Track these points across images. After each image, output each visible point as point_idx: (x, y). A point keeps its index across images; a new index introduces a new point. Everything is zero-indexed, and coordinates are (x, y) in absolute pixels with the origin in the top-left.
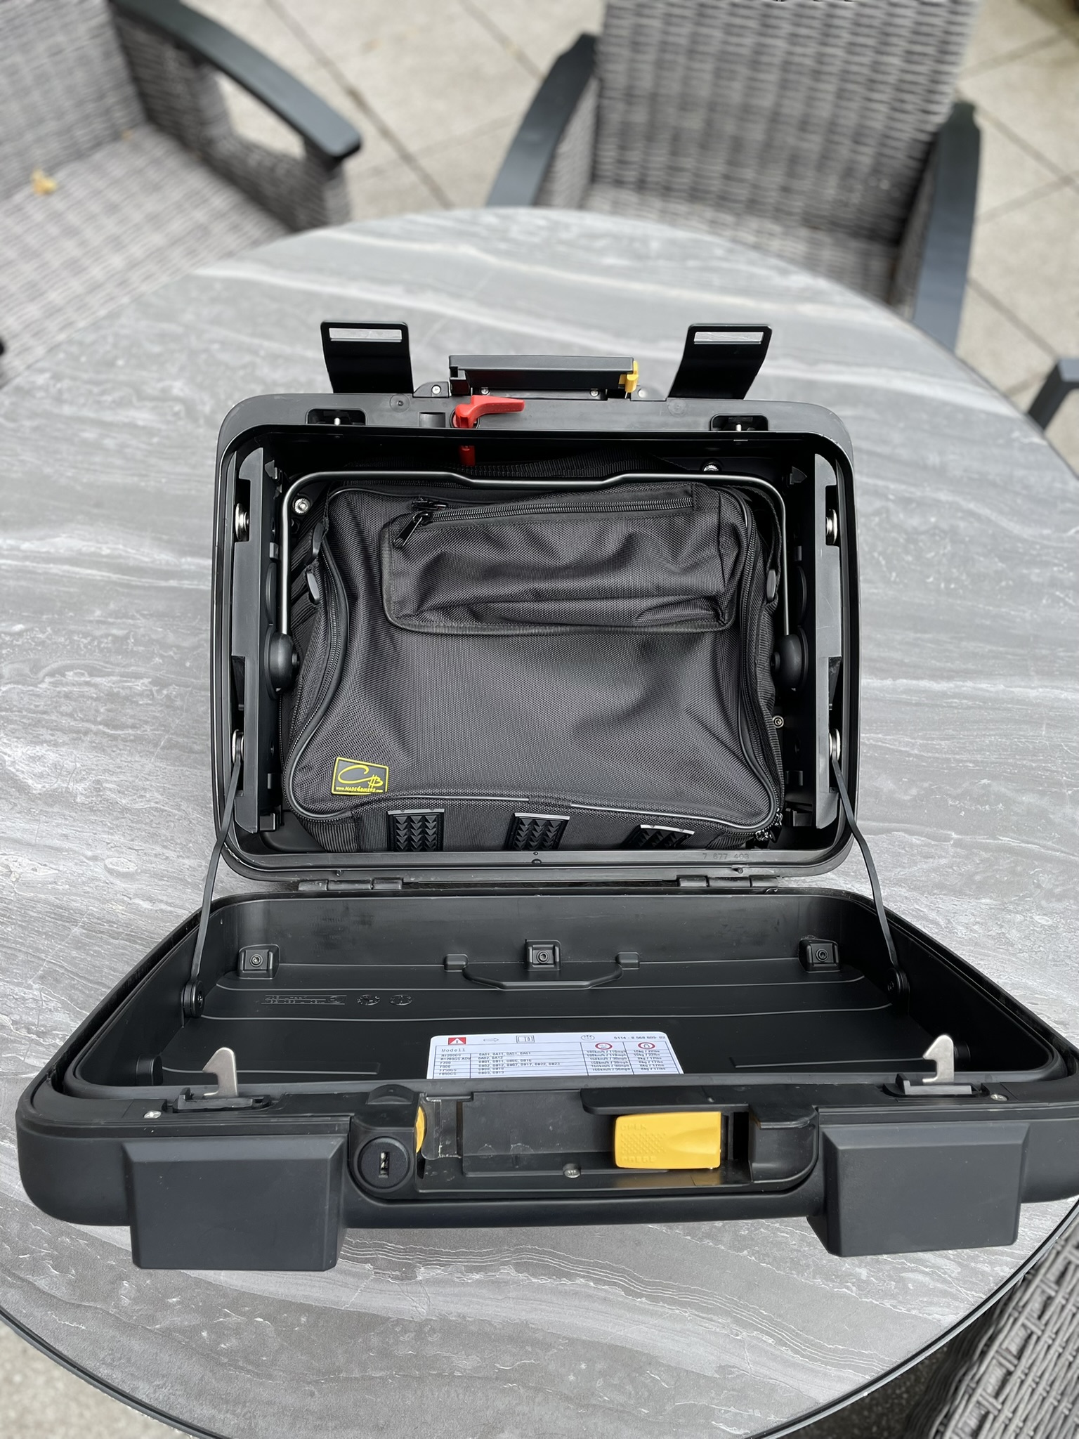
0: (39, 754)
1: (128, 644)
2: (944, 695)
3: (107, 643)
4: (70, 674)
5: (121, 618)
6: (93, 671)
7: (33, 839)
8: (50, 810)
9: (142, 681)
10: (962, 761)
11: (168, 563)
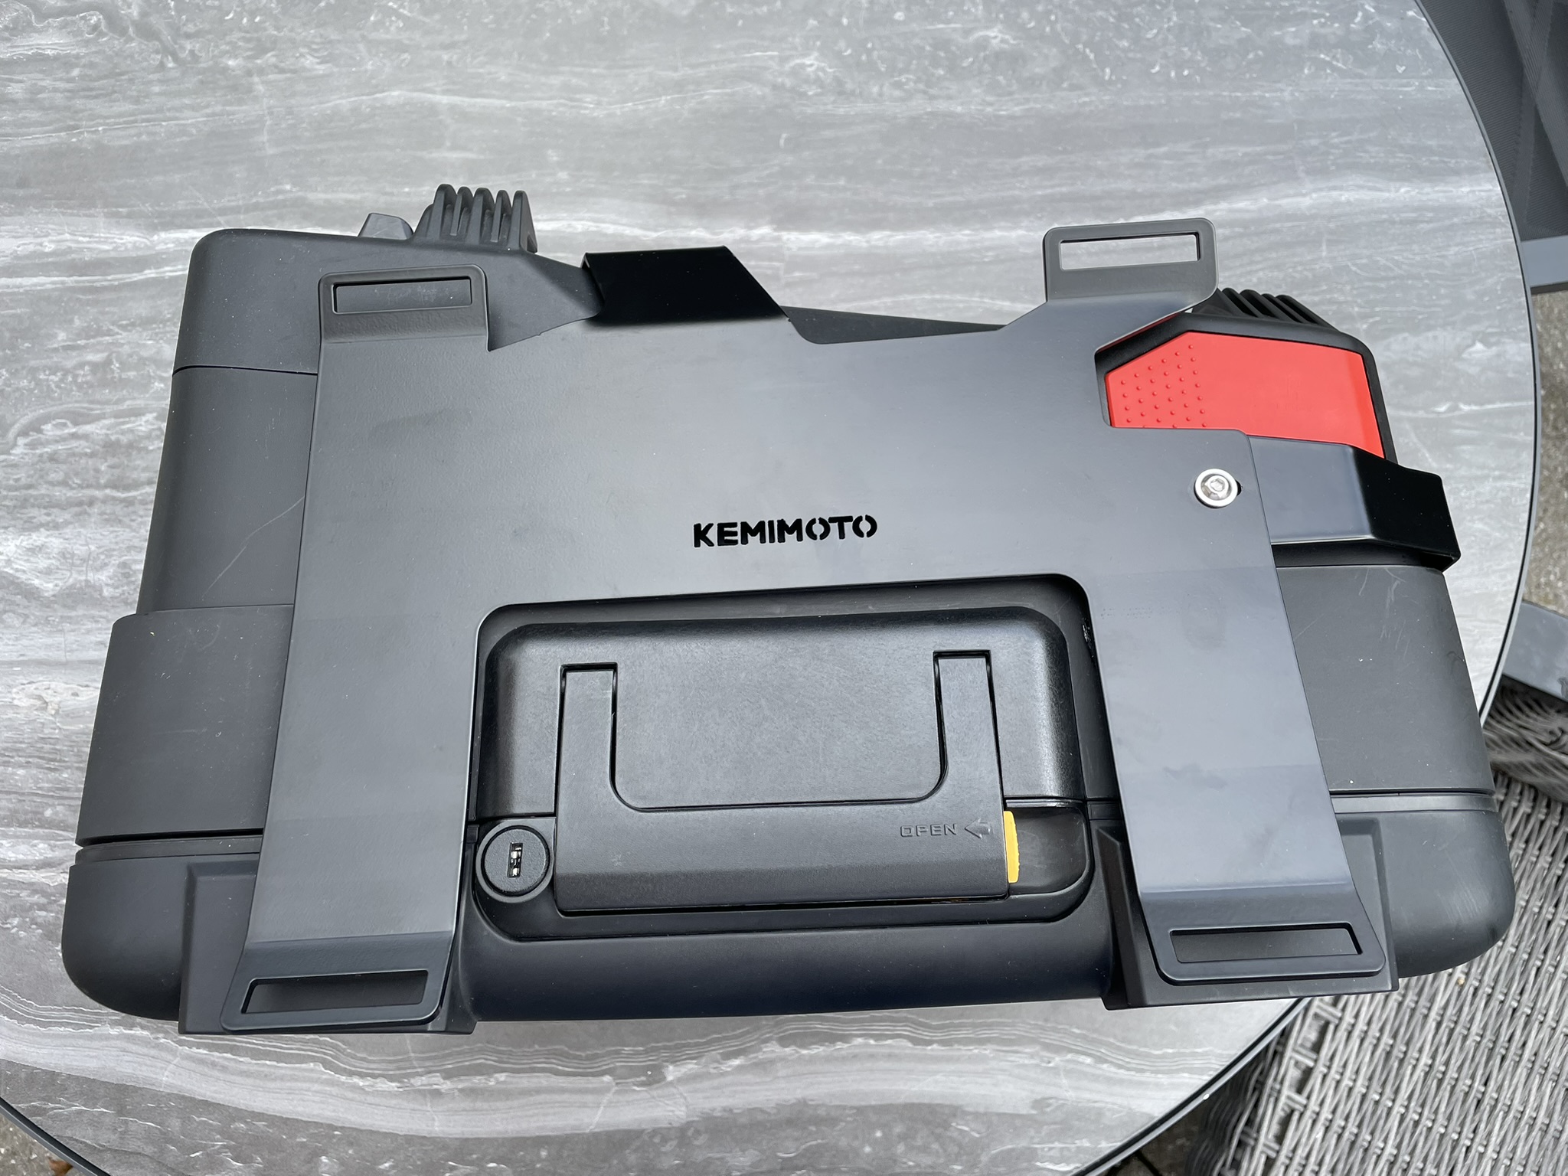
0: (38, 543)
1: (113, 371)
3: (85, 375)
4: (48, 428)
5: (93, 337)
6: (78, 418)
7: (61, 656)
8: (73, 614)
9: (144, 419)
11: (136, 247)
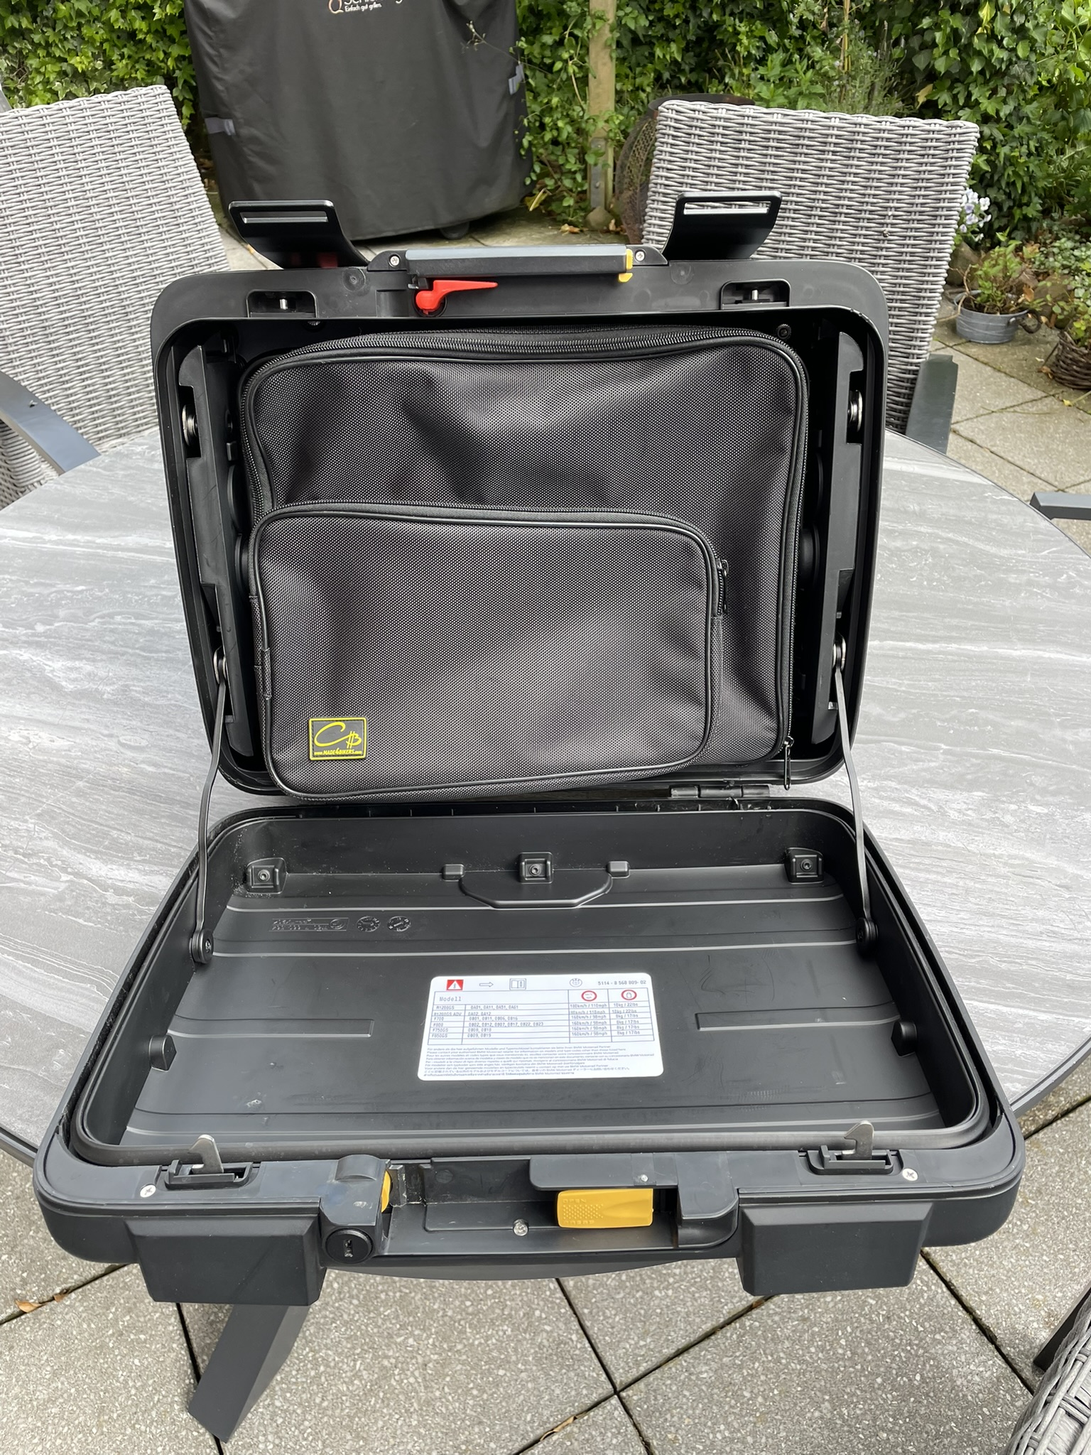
0: (78, 666)
2: (929, 652)
4: (118, 618)
7: (56, 721)
8: (77, 702)
10: (949, 696)
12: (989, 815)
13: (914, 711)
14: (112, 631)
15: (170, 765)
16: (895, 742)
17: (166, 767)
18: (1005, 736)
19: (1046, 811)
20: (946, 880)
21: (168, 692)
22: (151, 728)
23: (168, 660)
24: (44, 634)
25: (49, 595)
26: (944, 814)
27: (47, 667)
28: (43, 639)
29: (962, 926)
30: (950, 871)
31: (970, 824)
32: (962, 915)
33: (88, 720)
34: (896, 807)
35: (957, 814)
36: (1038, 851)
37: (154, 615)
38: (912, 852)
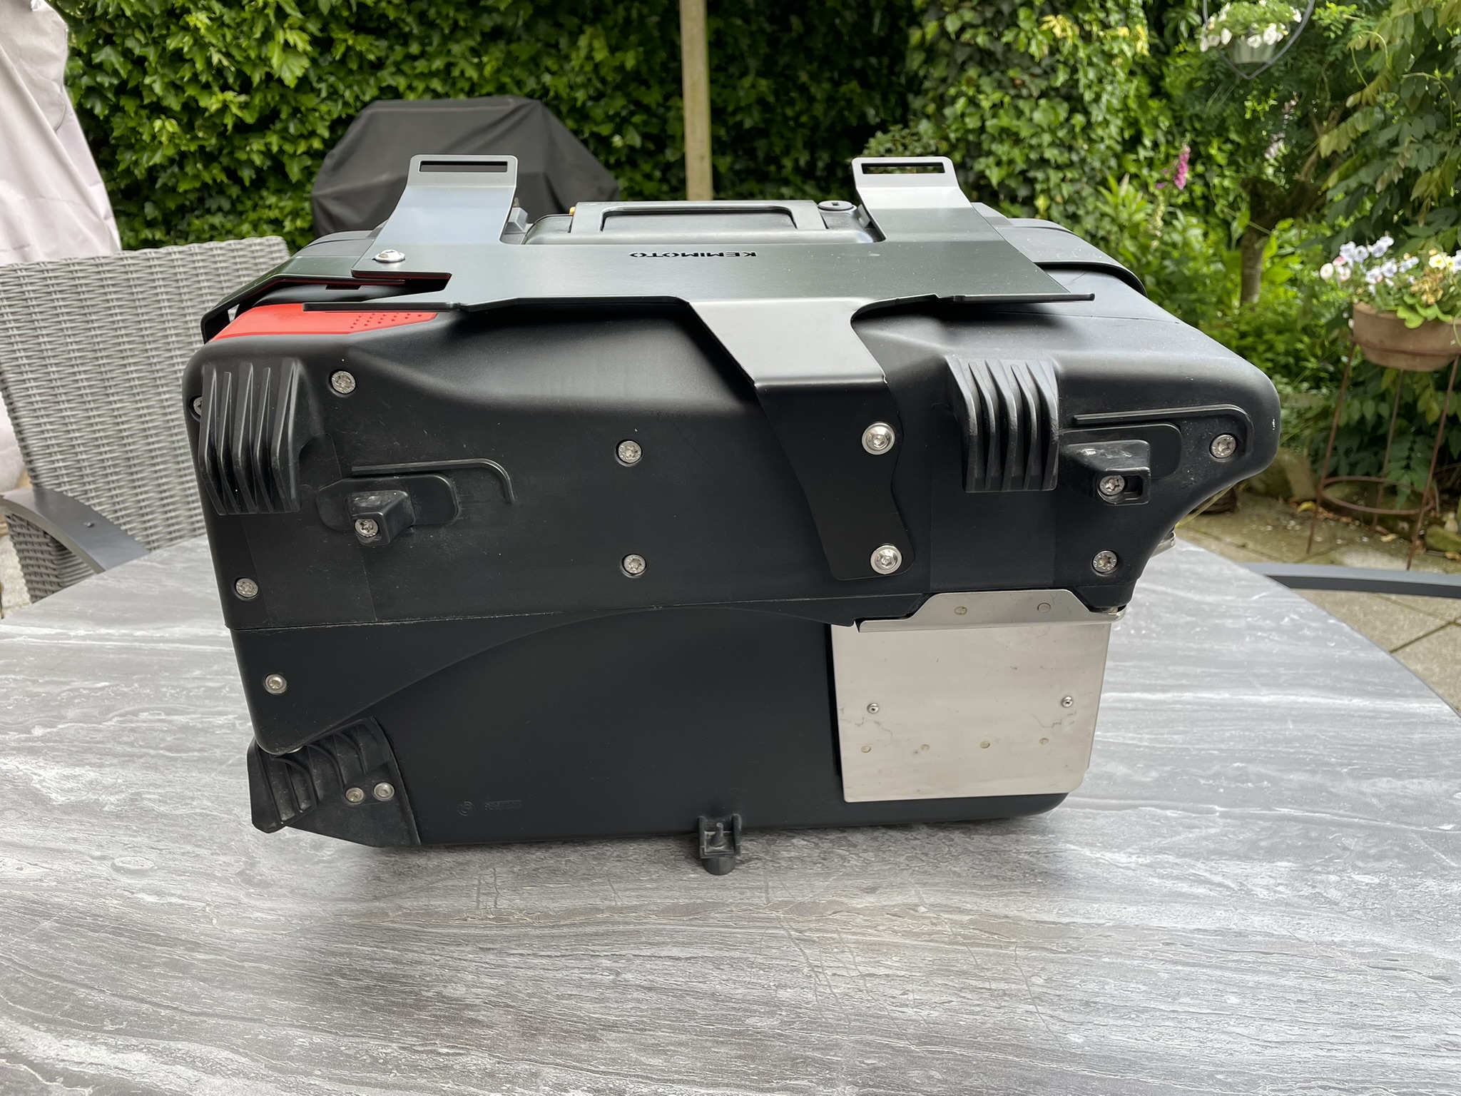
0: (77, 774)
4: (144, 716)
6: (170, 712)
7: (31, 842)
8: (66, 817)
10: (1203, 750)
12: (1307, 891)
13: (1168, 769)
14: (133, 730)
15: (179, 892)
16: (1156, 806)
17: (173, 895)
18: (1289, 793)
19: (1376, 881)
20: (1283, 981)
21: (193, 798)
22: (161, 845)
23: (200, 760)
24: (43, 739)
25: (59, 694)
26: (1248, 893)
27: (35, 777)
28: (39, 744)
29: (1329, 1047)
30: (1285, 970)
31: (1287, 904)
32: (1322, 1030)
33: (75, 840)
34: (1184, 887)
35: (1266, 892)
36: (1388, 933)
37: (192, 709)
38: (1225, 947)
